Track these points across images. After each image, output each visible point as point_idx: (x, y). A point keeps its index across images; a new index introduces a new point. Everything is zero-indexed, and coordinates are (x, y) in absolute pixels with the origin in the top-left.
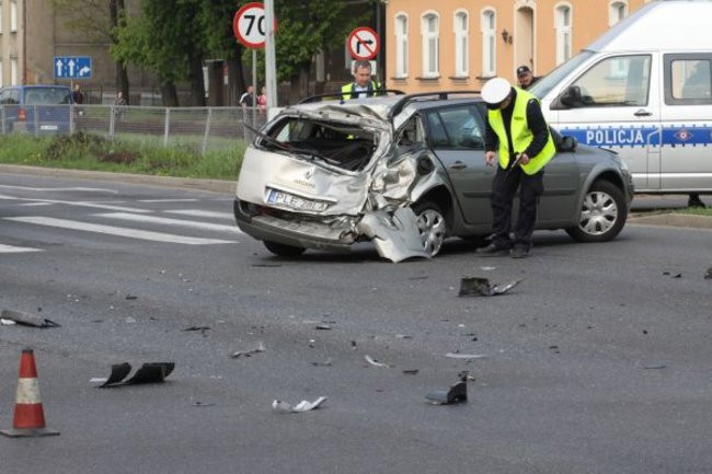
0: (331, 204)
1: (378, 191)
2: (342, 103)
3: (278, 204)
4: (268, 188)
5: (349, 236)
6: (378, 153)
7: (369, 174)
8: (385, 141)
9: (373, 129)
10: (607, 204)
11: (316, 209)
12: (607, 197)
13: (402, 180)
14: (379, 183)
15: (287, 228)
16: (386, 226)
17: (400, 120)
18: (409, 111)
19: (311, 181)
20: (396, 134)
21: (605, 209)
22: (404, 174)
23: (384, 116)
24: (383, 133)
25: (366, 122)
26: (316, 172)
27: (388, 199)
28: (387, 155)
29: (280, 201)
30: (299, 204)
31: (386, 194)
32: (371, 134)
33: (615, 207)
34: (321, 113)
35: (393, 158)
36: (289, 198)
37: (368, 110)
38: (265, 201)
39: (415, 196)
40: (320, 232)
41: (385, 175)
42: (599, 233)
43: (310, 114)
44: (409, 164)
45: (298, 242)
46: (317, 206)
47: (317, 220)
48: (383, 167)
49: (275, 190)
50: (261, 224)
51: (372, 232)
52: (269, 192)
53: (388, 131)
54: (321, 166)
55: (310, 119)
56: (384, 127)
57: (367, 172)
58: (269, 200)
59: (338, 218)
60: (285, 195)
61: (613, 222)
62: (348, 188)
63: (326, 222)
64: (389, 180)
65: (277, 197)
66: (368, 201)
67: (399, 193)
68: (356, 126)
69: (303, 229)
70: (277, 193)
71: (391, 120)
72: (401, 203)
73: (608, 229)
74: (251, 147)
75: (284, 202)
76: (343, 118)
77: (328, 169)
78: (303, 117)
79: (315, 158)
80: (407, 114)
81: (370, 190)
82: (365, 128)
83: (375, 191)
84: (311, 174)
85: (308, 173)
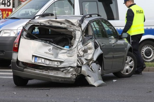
0: (61, 62)
1: (81, 56)
2: (56, 18)
3: (39, 63)
4: (33, 56)
6: (77, 40)
8: (78, 34)
9: (72, 30)
11: (55, 64)
13: (89, 51)
17: (84, 26)
20: (83, 31)
21: (130, 63)
22: (90, 49)
23: (76, 24)
24: (77, 32)
25: (69, 27)
27: (86, 59)
28: (81, 41)
29: (40, 61)
30: (48, 62)
31: (85, 57)
32: (71, 32)
34: (49, 23)
35: (84, 42)
36: (43, 60)
37: (68, 22)
38: (33, 62)
39: (95, 59)
41: (83, 49)
42: (127, 74)
43: (44, 23)
44: (91, 44)
45: (50, 78)
46: (56, 63)
47: (57, 69)
48: (81, 46)
49: (36, 57)
52: (34, 58)
53: (79, 30)
54: (54, 46)
55: (45, 26)
56: (77, 29)
57: (75, 48)
58: (34, 61)
59: (67, 68)
60: (41, 59)
61: (132, 69)
62: (67, 55)
63: (61, 70)
64: (85, 51)
65: (38, 60)
66: (78, 60)
67: (90, 57)
68: (65, 28)
69: (52, 73)
70: (37, 58)
71: (80, 26)
72: (90, 61)
73: (130, 72)
74: (22, 38)
75: (41, 62)
76: (59, 25)
77: (57, 47)
78: (41, 25)
79: (50, 42)
80: (86, 23)
81: (78, 56)
82: (69, 29)
83: (80, 56)
84: (51, 49)
85: (50, 49)
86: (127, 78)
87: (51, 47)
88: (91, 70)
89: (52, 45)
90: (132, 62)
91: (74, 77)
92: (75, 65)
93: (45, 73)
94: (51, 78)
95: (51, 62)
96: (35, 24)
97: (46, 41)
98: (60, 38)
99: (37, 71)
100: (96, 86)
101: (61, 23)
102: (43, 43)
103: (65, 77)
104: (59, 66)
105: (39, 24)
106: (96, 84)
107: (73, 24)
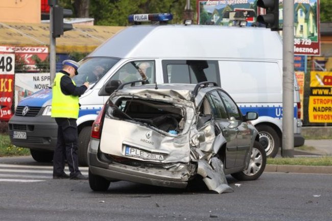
0: (165, 155)
1: (195, 147)
2: (156, 88)
3: (132, 156)
4: (124, 145)
6: (189, 121)
7: (187, 136)
8: (190, 113)
9: (181, 106)
10: (257, 156)
11: (157, 159)
12: (257, 151)
13: (207, 139)
14: (196, 142)
17: (198, 100)
18: (201, 94)
20: (197, 109)
21: (256, 159)
22: (208, 135)
23: (187, 97)
24: (188, 109)
25: (176, 102)
26: (153, 134)
27: (203, 151)
28: (195, 123)
29: (133, 153)
30: (145, 155)
31: (202, 149)
32: (179, 109)
33: (262, 158)
34: (146, 95)
35: (199, 125)
36: (138, 151)
37: (175, 93)
38: (124, 154)
39: (216, 151)
40: (165, 174)
41: (199, 136)
42: (252, 174)
43: (139, 95)
44: (209, 128)
45: (149, 180)
46: (158, 156)
47: (159, 166)
48: (195, 130)
49: (128, 146)
52: (125, 147)
53: (191, 107)
54: (155, 130)
55: (140, 99)
56: (188, 104)
57: (186, 134)
58: (126, 153)
59: (175, 165)
60: (135, 149)
61: (260, 167)
62: (174, 144)
63: (166, 167)
64: (201, 139)
65: (131, 151)
66: (191, 153)
67: (208, 148)
68: (171, 104)
69: (152, 172)
70: (130, 148)
71: (193, 100)
72: (209, 155)
73: (257, 172)
74: (107, 117)
75: (136, 154)
76: (161, 98)
77: (159, 132)
78: (135, 97)
79: (149, 125)
80: (201, 96)
81: (191, 146)
82: (176, 105)
83: (194, 147)
84: (151, 135)
85: (149, 135)
86: (251, 182)
87: (150, 132)
88: (211, 168)
89: (152, 128)
90: (260, 156)
91: (186, 178)
92: (187, 160)
93: (141, 171)
94: (151, 179)
95: (150, 154)
96: (126, 97)
97: (142, 123)
98: (162, 118)
99: (130, 169)
100: (219, 192)
101: (164, 95)
102: (139, 125)
103: (173, 179)
104: (163, 162)
105: (132, 97)
106: (219, 190)
107: (181, 97)
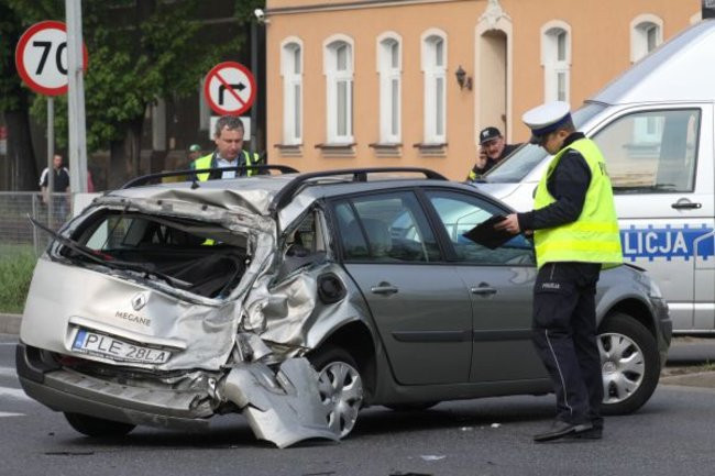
0: (176, 352)
1: (252, 331)
2: (195, 186)
3: (88, 353)
4: (72, 325)
5: (207, 404)
6: (253, 269)
7: (238, 303)
8: (265, 249)
9: (245, 230)
10: (628, 353)
11: (151, 360)
12: (627, 342)
13: (293, 313)
14: (256, 318)
15: (102, 392)
16: (266, 387)
17: (289, 215)
18: (304, 200)
19: (144, 313)
20: (282, 237)
21: (623, 360)
22: (296, 302)
23: (262, 208)
24: (261, 236)
25: (234, 219)
26: (152, 299)
27: (269, 343)
28: (268, 273)
29: (93, 347)
30: (124, 351)
31: (266, 336)
32: (243, 237)
33: (641, 359)
34: (160, 203)
35: (278, 278)
36: (107, 342)
37: (238, 199)
38: (68, 347)
39: (313, 340)
40: (158, 399)
41: (265, 304)
42: (616, 400)
43: (143, 204)
44: (305, 286)
45: (121, 412)
46: (154, 355)
47: (154, 377)
48: (261, 291)
49: (84, 329)
50: (61, 386)
51: (244, 398)
52: (75, 331)
53: (270, 232)
54: (158, 288)
56: (262, 226)
57: (237, 298)
58: (74, 346)
59: (188, 375)
60: (100, 337)
62: (204, 323)
63: (168, 381)
64: (272, 312)
65: (88, 341)
66: (235, 346)
67: (289, 334)
68: (218, 225)
70: (88, 334)
71: (275, 215)
72: (291, 351)
75: (99, 348)
76: (195, 210)
77: (172, 294)
78: (131, 209)
79: (150, 276)
80: (300, 205)
81: (240, 329)
82: (231, 228)
83: (248, 331)
85: (139, 301)
87: (146, 294)
89: (151, 286)
90: (634, 355)
92: (219, 363)
94: (127, 410)
95: (138, 348)
96: (110, 208)
100: (279, 444)
101: (206, 203)
102: (115, 278)
103: (171, 410)
104: (163, 368)
105: (123, 208)
106: (281, 439)
